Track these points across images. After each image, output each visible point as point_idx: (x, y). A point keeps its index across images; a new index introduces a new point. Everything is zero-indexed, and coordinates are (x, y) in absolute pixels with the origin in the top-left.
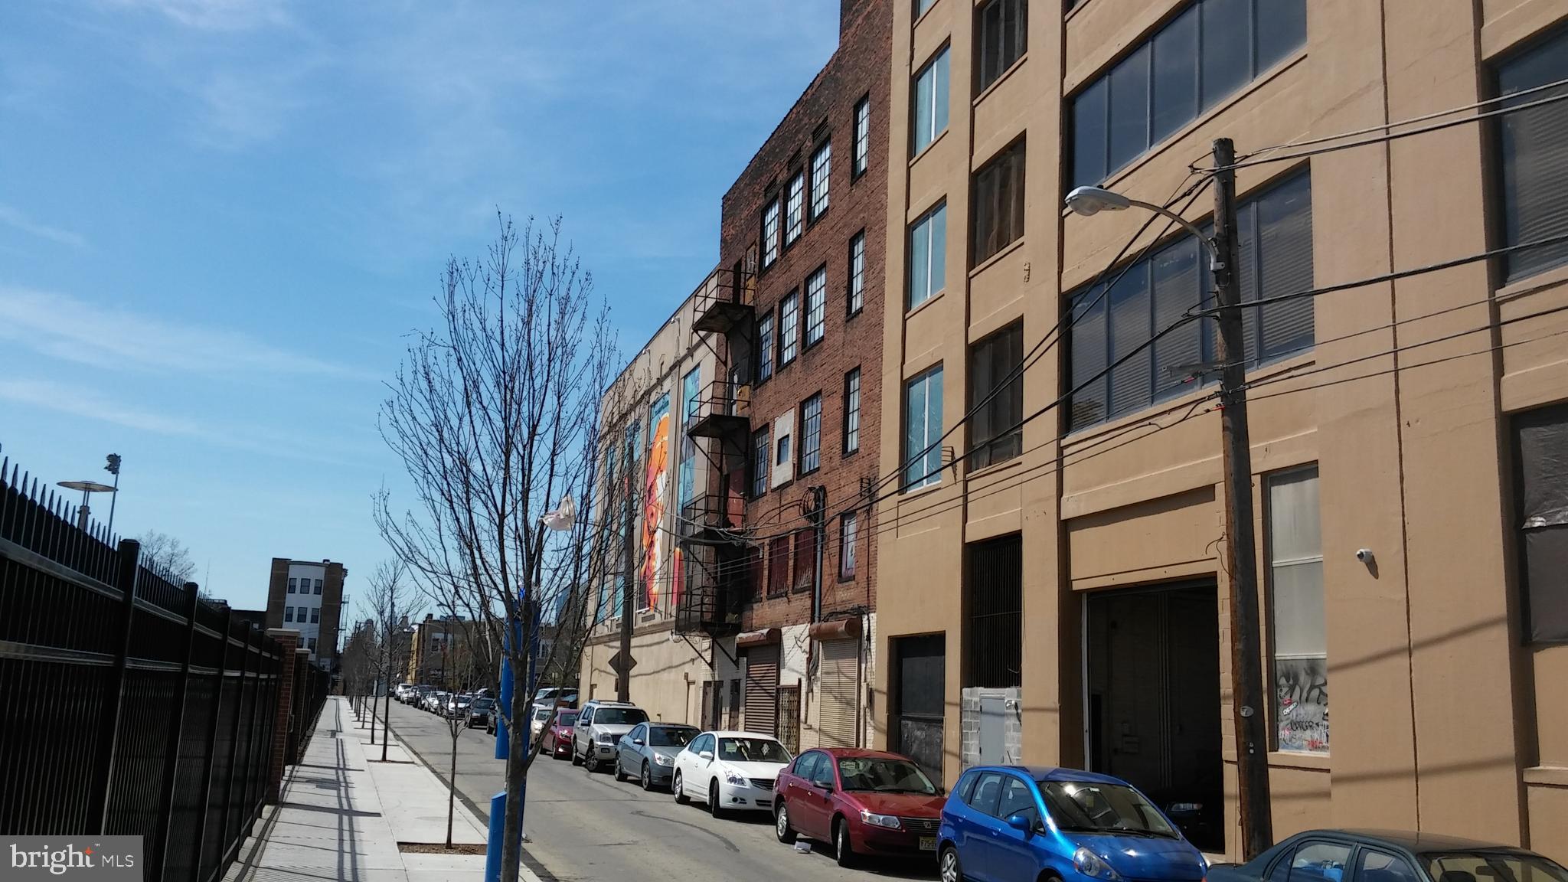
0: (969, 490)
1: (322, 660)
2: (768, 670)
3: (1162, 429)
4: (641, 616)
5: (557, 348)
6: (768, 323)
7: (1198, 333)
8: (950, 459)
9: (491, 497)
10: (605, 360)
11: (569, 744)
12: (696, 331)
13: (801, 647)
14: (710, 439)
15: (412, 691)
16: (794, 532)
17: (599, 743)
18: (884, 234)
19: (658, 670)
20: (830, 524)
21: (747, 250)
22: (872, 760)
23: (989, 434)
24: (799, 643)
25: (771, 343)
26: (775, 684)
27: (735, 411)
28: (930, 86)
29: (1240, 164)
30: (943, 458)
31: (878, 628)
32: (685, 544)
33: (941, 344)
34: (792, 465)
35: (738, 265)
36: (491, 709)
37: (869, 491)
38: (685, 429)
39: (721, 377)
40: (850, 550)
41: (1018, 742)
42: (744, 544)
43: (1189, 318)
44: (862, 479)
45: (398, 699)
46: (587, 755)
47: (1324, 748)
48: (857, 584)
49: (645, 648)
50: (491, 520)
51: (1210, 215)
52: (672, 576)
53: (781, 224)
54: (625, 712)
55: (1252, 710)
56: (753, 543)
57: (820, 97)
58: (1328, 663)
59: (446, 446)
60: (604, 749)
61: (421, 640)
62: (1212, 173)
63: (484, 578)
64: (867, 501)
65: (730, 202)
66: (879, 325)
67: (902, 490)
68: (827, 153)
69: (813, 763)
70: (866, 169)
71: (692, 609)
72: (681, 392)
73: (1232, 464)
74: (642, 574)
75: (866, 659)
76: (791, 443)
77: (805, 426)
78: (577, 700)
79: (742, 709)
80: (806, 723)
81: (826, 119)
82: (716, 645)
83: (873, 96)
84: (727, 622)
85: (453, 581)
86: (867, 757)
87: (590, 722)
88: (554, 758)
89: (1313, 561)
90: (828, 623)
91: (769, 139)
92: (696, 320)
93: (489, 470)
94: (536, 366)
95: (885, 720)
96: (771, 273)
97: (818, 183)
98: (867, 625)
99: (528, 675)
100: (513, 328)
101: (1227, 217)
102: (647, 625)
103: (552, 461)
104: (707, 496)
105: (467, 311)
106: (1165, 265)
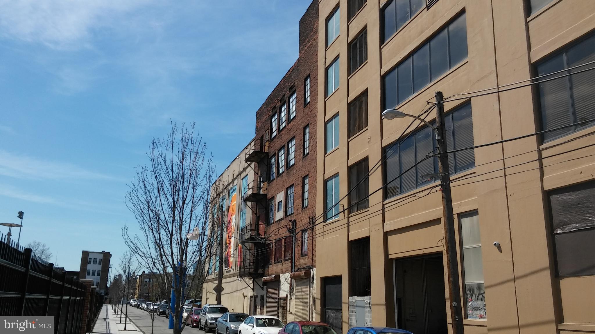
0: (350, 221)
1: (101, 290)
2: (275, 291)
3: (420, 198)
4: (226, 271)
5: (193, 171)
6: (274, 158)
7: (432, 162)
8: (342, 209)
9: (167, 228)
10: (211, 175)
11: (198, 322)
12: (246, 162)
13: (287, 282)
14: (252, 202)
15: (136, 302)
16: (284, 237)
17: (209, 321)
18: (317, 126)
19: (232, 292)
20: (298, 234)
21: (266, 131)
22: (314, 326)
23: (357, 200)
24: (286, 280)
25: (275, 166)
26: (277, 297)
27: (262, 192)
28: (332, 72)
29: (445, 101)
30: (340, 209)
31: (317, 274)
32: (243, 243)
33: (338, 166)
34: (283, 212)
35: (262, 137)
36: (167, 308)
37: (312, 222)
38: (243, 199)
39: (256, 179)
40: (305, 244)
41: (370, 317)
42: (265, 243)
43: (429, 157)
44: (310, 217)
45: (131, 305)
46: (205, 326)
47: (484, 318)
48: (308, 257)
49: (227, 283)
50: (167, 237)
51: (435, 119)
52: (238, 255)
53: (278, 122)
54: (219, 309)
55: (457, 304)
56: (269, 242)
57: (292, 76)
58: (485, 285)
59: (150, 209)
60: (211, 324)
61: (140, 282)
62: (435, 104)
63: (164, 258)
64: (312, 226)
65: (259, 114)
66: (315, 159)
67: (325, 221)
68: (295, 96)
69: (292, 327)
70: (309, 102)
71: (246, 268)
72: (241, 184)
73: (446, 210)
74: (226, 254)
75: (312, 286)
76: (283, 204)
77: (288, 197)
78: (201, 304)
79: (265, 306)
80: (289, 311)
81: (294, 83)
82: (255, 282)
83: (311, 75)
84: (259, 272)
85: (153, 260)
86: (313, 324)
87: (206, 313)
88: (192, 327)
89: (478, 246)
90: (298, 272)
91: (273, 91)
92: (246, 158)
93: (167, 218)
94: (185, 178)
95: (320, 310)
96: (274, 140)
97: (292, 107)
98: (312, 273)
99: (181, 296)
100: (177, 164)
101: (441, 120)
102: (228, 274)
103: (191, 214)
104: (251, 224)
105: (159, 158)
106: (420, 137)
